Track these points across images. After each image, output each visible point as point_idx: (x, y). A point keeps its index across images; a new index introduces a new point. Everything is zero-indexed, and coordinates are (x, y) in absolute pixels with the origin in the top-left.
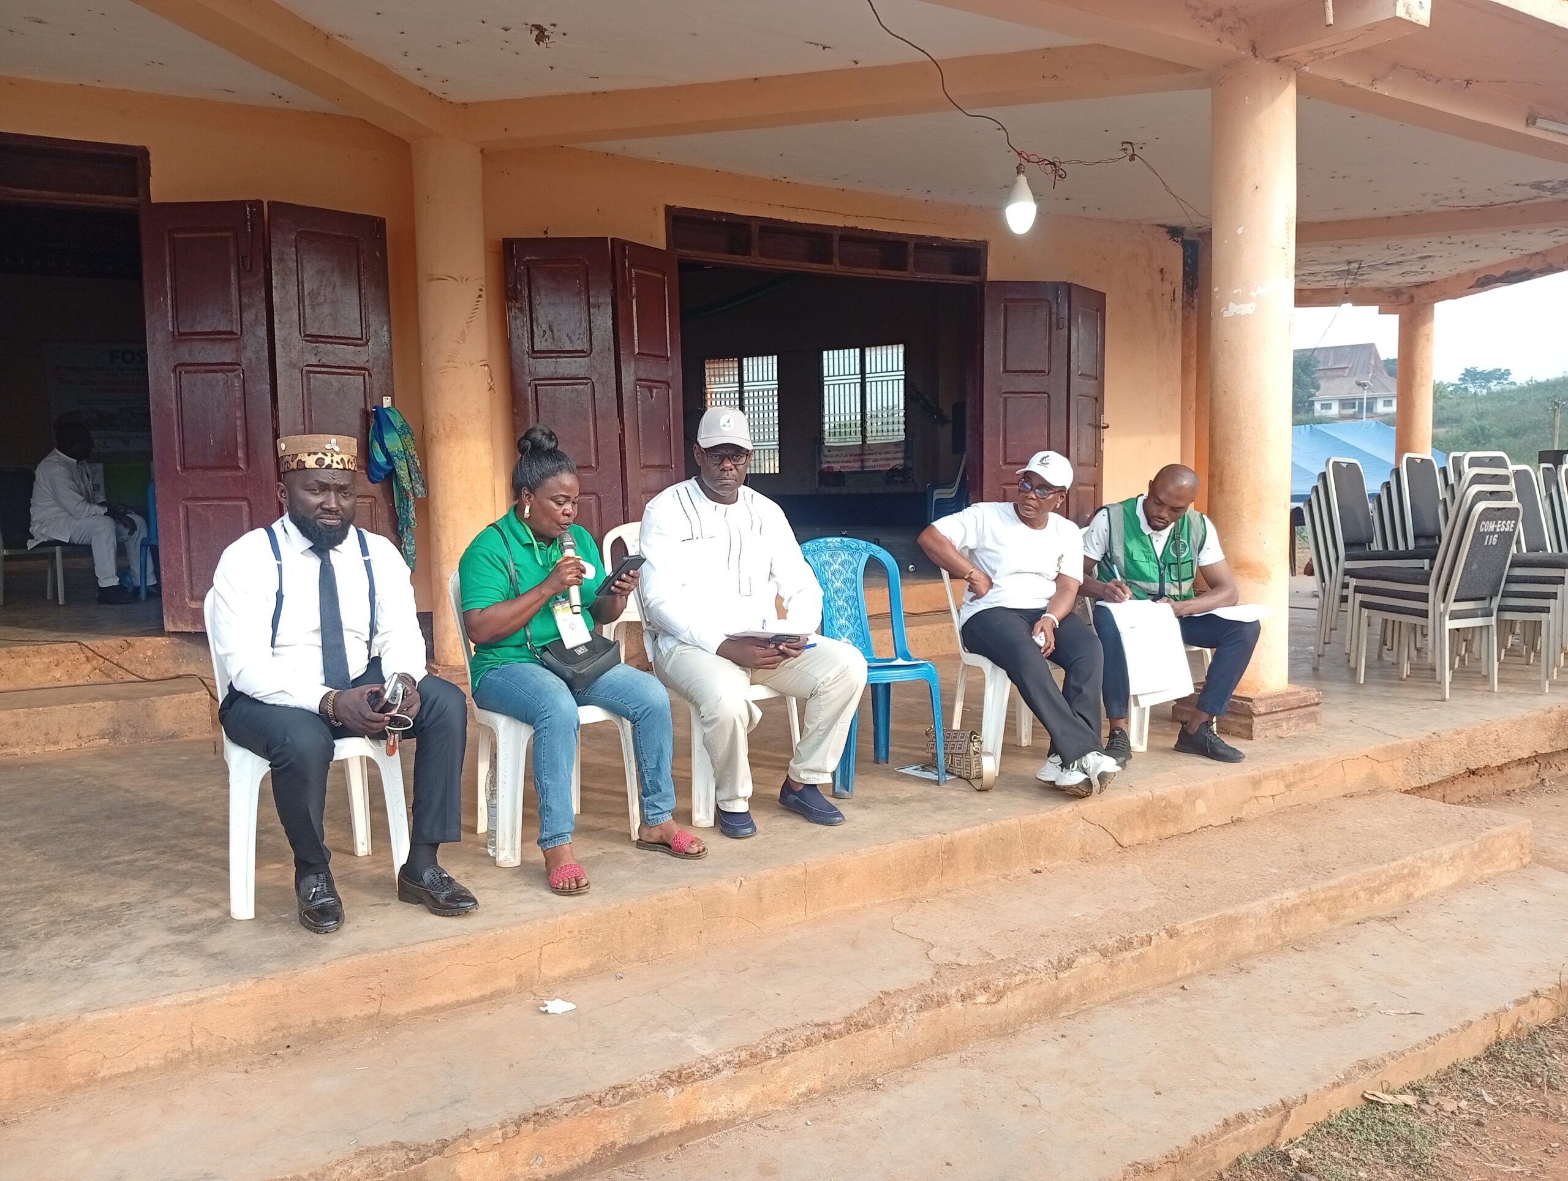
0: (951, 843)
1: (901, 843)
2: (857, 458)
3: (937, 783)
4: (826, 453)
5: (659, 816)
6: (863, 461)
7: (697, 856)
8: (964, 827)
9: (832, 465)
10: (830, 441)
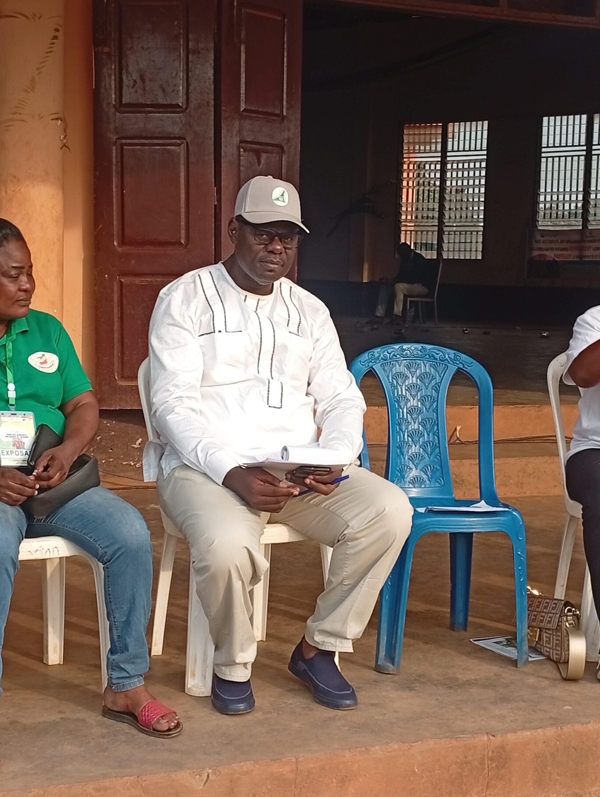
0: (503, 748)
1: (431, 742)
2: (574, 245)
3: (514, 663)
4: (539, 238)
5: (126, 681)
6: (581, 249)
7: (166, 733)
8: (524, 729)
9: (545, 253)
10: (543, 224)
